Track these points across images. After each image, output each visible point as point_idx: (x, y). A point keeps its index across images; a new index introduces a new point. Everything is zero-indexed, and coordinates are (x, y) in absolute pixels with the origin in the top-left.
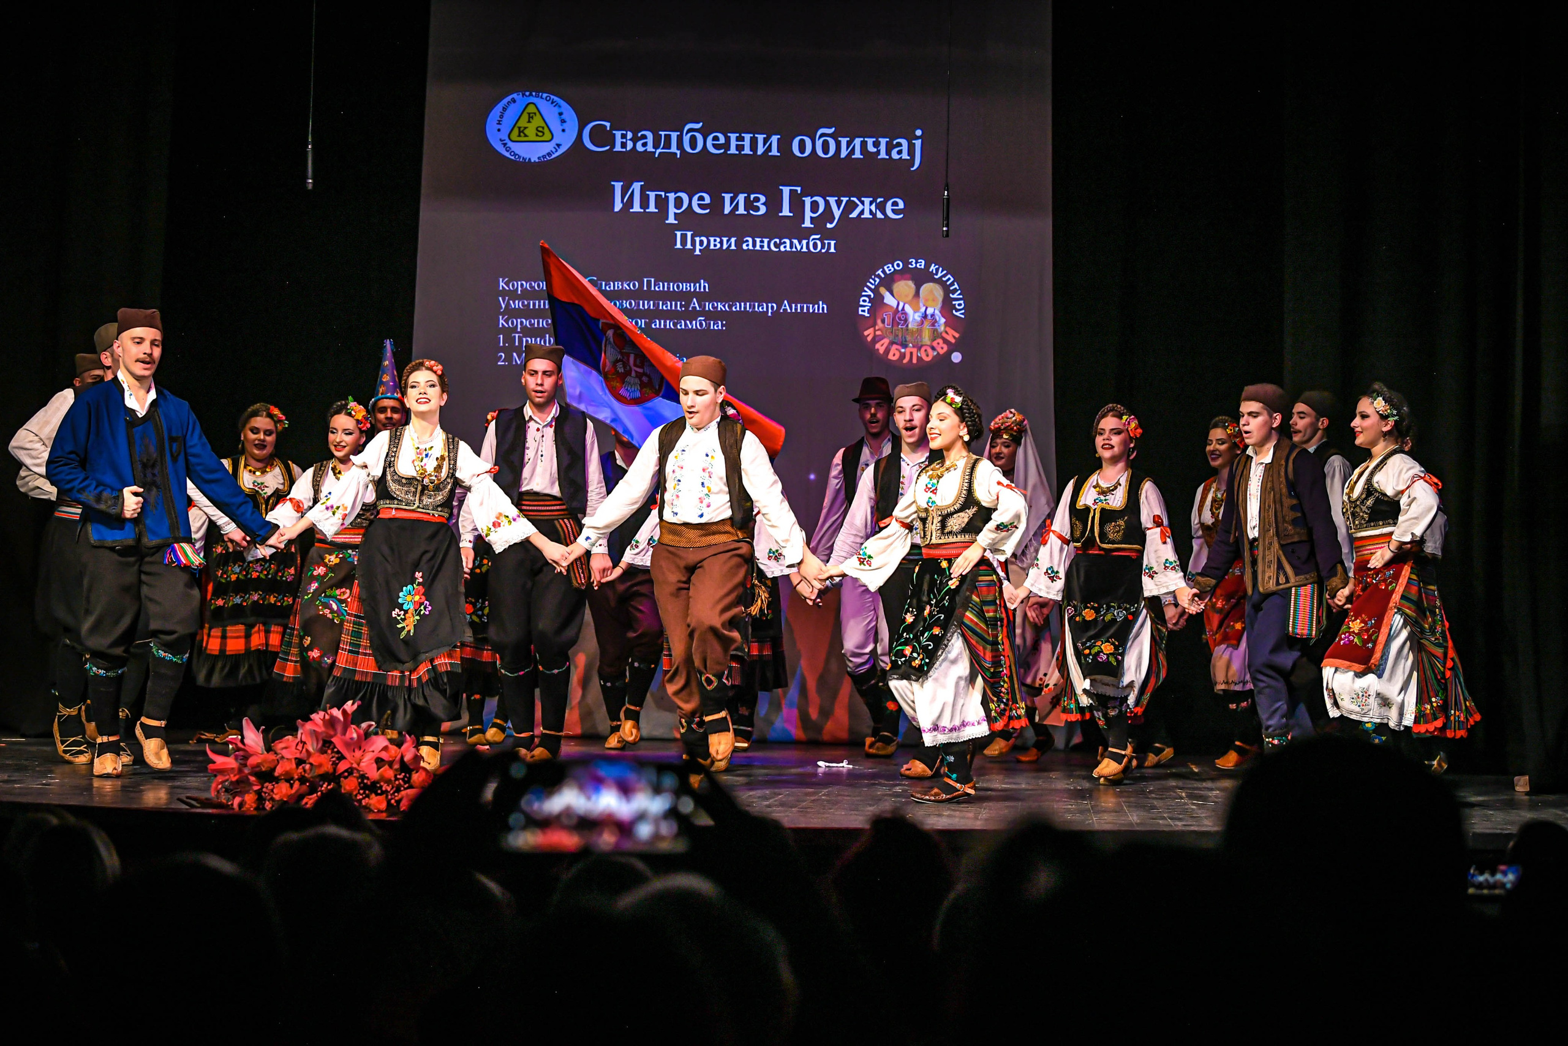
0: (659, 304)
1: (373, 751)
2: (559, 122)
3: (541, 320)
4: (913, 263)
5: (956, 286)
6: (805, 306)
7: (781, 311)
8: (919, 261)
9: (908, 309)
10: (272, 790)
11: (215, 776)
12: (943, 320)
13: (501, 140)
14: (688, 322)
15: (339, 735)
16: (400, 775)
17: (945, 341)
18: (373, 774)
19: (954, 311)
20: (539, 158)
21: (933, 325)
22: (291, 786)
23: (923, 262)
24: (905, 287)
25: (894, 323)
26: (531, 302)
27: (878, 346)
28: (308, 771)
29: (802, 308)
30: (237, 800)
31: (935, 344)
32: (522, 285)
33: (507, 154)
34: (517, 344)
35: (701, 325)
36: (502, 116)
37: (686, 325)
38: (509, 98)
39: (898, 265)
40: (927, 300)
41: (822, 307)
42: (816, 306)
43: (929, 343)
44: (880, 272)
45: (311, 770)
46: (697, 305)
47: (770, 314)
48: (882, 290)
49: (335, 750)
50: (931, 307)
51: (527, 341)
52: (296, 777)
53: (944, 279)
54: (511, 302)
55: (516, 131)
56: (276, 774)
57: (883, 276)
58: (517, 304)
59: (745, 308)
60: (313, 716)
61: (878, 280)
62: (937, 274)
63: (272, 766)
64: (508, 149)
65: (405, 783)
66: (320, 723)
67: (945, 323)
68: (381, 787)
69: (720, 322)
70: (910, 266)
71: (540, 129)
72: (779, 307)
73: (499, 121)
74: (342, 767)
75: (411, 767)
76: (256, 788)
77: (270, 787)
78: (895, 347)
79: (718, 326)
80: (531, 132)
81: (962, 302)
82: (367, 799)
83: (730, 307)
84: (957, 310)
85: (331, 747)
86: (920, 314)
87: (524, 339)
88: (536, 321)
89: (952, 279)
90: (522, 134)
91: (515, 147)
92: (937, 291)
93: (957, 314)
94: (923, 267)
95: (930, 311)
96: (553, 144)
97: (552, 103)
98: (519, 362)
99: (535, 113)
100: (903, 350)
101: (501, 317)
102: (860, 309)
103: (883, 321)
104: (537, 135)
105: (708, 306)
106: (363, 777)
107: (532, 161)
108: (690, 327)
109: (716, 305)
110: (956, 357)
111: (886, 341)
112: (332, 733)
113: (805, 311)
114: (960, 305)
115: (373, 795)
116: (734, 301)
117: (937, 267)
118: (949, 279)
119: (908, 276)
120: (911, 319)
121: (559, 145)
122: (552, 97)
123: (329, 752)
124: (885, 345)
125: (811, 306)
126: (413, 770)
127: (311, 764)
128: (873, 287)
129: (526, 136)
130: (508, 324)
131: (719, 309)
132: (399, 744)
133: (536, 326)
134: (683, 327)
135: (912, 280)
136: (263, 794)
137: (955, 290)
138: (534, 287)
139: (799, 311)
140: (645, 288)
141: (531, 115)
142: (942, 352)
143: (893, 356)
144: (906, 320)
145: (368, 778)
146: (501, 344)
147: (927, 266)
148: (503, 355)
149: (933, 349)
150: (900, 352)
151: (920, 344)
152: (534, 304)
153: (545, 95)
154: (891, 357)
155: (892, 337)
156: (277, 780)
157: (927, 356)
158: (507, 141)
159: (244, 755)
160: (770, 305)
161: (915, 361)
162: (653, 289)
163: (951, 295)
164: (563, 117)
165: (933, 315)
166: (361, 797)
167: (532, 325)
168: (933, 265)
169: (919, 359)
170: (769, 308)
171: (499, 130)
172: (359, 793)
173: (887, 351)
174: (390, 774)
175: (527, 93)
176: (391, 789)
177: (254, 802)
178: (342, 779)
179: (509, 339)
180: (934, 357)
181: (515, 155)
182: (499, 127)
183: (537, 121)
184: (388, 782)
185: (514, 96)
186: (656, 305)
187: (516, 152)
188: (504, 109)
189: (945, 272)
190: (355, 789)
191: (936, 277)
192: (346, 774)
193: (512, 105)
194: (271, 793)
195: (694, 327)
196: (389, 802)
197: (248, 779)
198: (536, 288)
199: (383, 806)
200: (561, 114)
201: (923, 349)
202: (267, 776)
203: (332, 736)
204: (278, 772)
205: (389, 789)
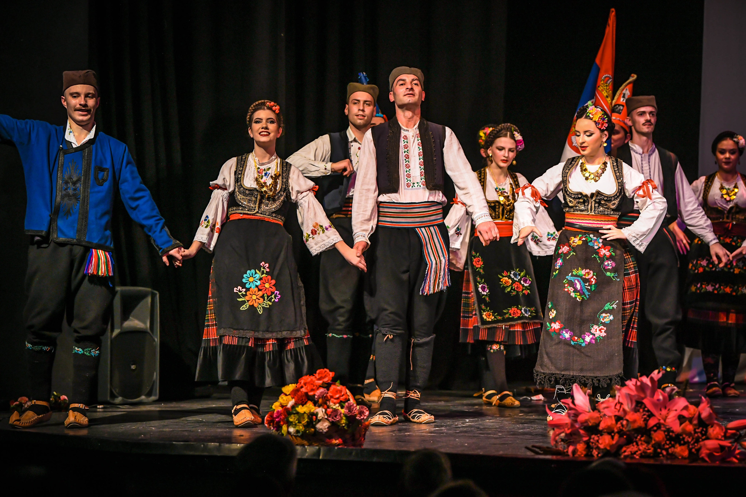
1: (676, 410)
10: (598, 441)
11: (554, 429)
15: (648, 397)
16: (698, 429)
18: (677, 428)
22: (613, 438)
28: (625, 426)
30: (571, 448)
45: (627, 425)
49: (646, 409)
52: (616, 430)
56: (600, 428)
60: (628, 383)
63: (597, 422)
65: (703, 435)
66: (633, 388)
68: (684, 438)
74: (652, 422)
75: (707, 423)
76: (585, 439)
77: (596, 438)
82: (673, 448)
85: (643, 407)
106: (669, 430)
112: (643, 396)
115: (677, 445)
123: (641, 410)
126: (708, 425)
127: (627, 420)
132: (697, 404)
136: (591, 444)
145: (673, 432)
156: (600, 433)
159: (575, 414)
166: (667, 446)
172: (666, 443)
174: (690, 428)
176: (692, 440)
177: (585, 450)
178: (652, 432)
184: (689, 434)
190: (663, 439)
192: (655, 428)
194: (597, 443)
196: (690, 451)
197: (579, 432)
199: (686, 454)
202: (593, 430)
203: (643, 399)
204: (602, 426)
205: (690, 440)
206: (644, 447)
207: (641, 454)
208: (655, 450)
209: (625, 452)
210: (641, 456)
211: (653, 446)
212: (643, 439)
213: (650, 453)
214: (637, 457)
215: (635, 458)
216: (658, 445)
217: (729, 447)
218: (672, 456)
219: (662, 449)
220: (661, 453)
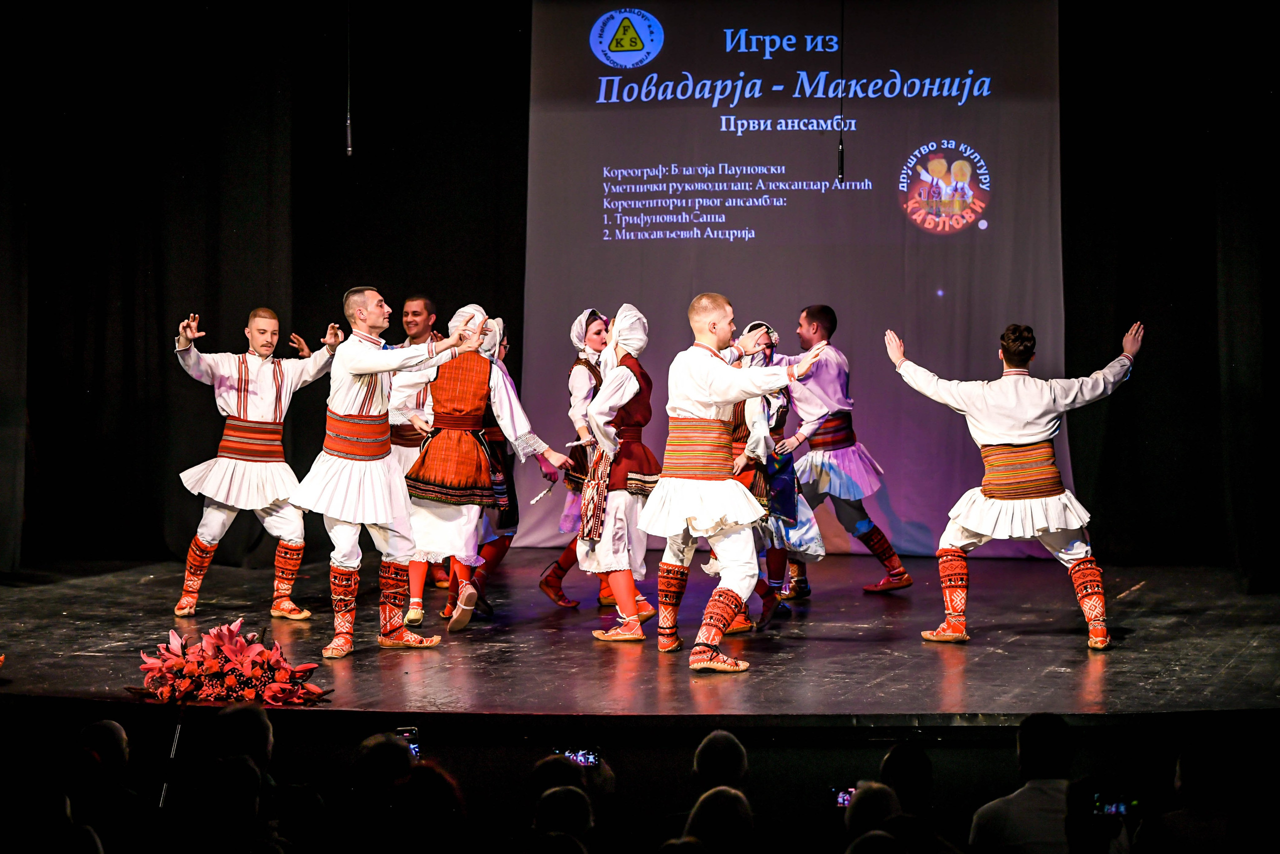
0: (731, 185)
1: (251, 656)
2: (648, 32)
3: (637, 202)
4: (946, 144)
5: (982, 163)
6: (853, 184)
7: (833, 188)
8: (950, 142)
9: (942, 184)
10: (179, 684)
11: (148, 672)
12: (970, 193)
13: (603, 51)
14: (755, 200)
15: (227, 645)
16: (266, 673)
17: (973, 211)
18: (248, 671)
19: (981, 185)
20: (633, 65)
21: (963, 196)
22: (192, 681)
23: (954, 143)
24: (938, 165)
25: (929, 196)
26: (628, 187)
27: (914, 217)
28: (204, 671)
29: (850, 186)
30: (160, 690)
31: (964, 214)
32: (622, 173)
33: (608, 63)
34: (619, 222)
35: (766, 202)
36: (602, 30)
37: (753, 202)
38: (608, 15)
39: (932, 146)
40: (956, 176)
41: (867, 184)
42: (863, 184)
43: (959, 213)
44: (916, 153)
45: (206, 670)
46: (762, 185)
47: (823, 191)
48: (919, 168)
49: (224, 655)
50: (961, 181)
51: (626, 220)
52: (195, 675)
53: (972, 157)
54: (613, 187)
55: (614, 43)
56: (184, 673)
57: (919, 156)
58: (619, 189)
59: (802, 186)
60: (212, 631)
61: (915, 160)
62: (965, 152)
63: (182, 667)
64: (608, 58)
65: (269, 679)
66: (214, 636)
67: (973, 195)
68: (252, 682)
69: (781, 200)
70: (943, 146)
71: (633, 40)
72: (831, 185)
73: (601, 34)
74: (227, 667)
75: (275, 667)
76: (170, 683)
77: (179, 682)
78: (930, 217)
79: (780, 203)
80: (626, 43)
81: (987, 176)
82: (241, 691)
83: (790, 186)
84: (983, 184)
85: (221, 653)
86: (952, 188)
87: (624, 218)
88: (633, 202)
89: (979, 157)
90: (619, 45)
91: (612, 55)
92: (967, 168)
93: (984, 187)
94: (953, 147)
95: (960, 185)
96: (644, 52)
97: (643, 17)
98: (620, 237)
99: (629, 27)
100: (937, 220)
101: (605, 200)
102: (901, 185)
103: (920, 195)
104: (631, 45)
105: (772, 186)
106: (241, 675)
107: (628, 67)
108: (757, 204)
109: (778, 184)
110: (983, 225)
111: (923, 212)
112: (221, 643)
113: (853, 188)
114: (985, 179)
115: (246, 688)
116: (793, 181)
117: (966, 146)
118: (976, 157)
119: (941, 155)
120: (943, 192)
121: (648, 53)
122: (643, 12)
123: (220, 656)
124: (921, 217)
125: (858, 184)
126: (276, 670)
127: (207, 666)
128: (911, 166)
129: (622, 46)
130: (610, 205)
131: (781, 188)
132: (270, 649)
133: (633, 206)
134: (751, 204)
135: (945, 158)
136: (175, 687)
137: (982, 167)
138: (630, 174)
139: (848, 188)
140: (720, 172)
141: (626, 28)
142: (970, 220)
143: (929, 225)
144: (939, 194)
145: (244, 676)
146: (606, 223)
147: (958, 146)
148: (607, 231)
149: (963, 217)
150: (934, 221)
151: (951, 214)
152: (631, 188)
153: (636, 11)
154: (926, 225)
155: (927, 209)
156: (184, 677)
157: (958, 224)
158: (608, 52)
160: (823, 183)
161: (947, 229)
162: (726, 172)
163: (978, 171)
164: (651, 29)
165: (962, 189)
166: (238, 689)
167: (629, 205)
168: (962, 145)
169: (951, 226)
170: (822, 186)
171: (601, 43)
172: (236, 687)
173: (924, 220)
174: (259, 672)
175: (623, 10)
176: (259, 684)
177: (169, 693)
178: (227, 676)
179: (612, 218)
180: (964, 225)
181: (614, 62)
182: (600, 39)
183: (631, 33)
184: (258, 678)
185: (613, 13)
186: (729, 187)
187: (615, 60)
188: (605, 24)
189: (972, 151)
190: (235, 682)
191: (965, 155)
192: (230, 673)
193: (612, 21)
194: (179, 686)
195: (760, 204)
196: (257, 693)
197: (166, 676)
198: (632, 174)
199: (253, 696)
200: (650, 26)
201: (954, 218)
202: (179, 674)
203: (222, 646)
204: (185, 671)
205: (258, 684)
206: (218, 690)
207: (215, 696)
208: (228, 693)
209: (201, 694)
210: (216, 698)
211: (226, 689)
212: (218, 682)
213: (223, 695)
214: (212, 699)
215: (210, 700)
216: (229, 689)
217: (290, 689)
218: (240, 699)
219: (233, 692)
220: (232, 695)
